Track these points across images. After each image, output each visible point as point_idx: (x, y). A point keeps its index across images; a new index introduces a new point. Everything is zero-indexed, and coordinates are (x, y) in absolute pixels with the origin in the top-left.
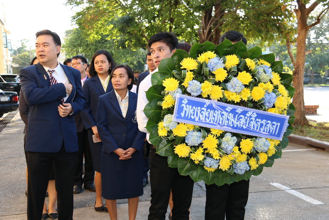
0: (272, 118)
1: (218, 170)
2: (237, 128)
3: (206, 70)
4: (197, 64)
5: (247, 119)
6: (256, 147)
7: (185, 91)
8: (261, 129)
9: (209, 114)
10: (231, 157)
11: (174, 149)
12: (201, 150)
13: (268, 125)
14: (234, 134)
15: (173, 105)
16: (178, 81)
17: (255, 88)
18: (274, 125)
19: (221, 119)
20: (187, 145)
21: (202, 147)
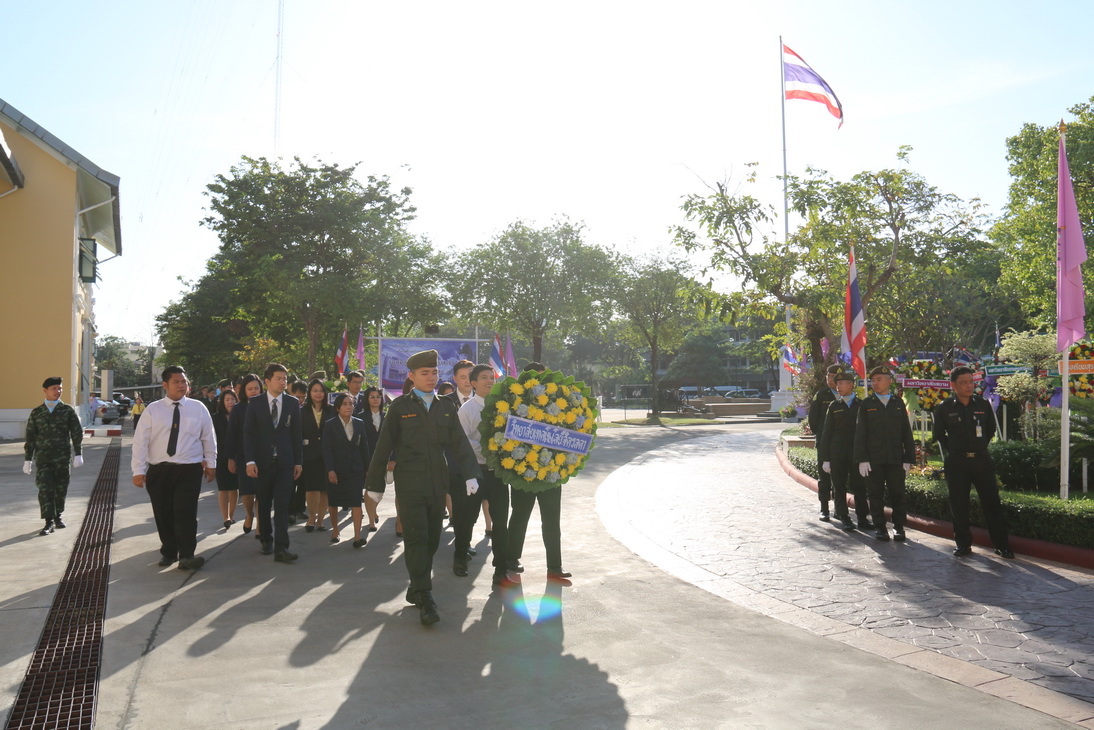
0: (581, 437)
1: (536, 480)
3: (532, 396)
4: (524, 389)
5: (561, 437)
7: (514, 413)
8: (572, 445)
9: (532, 432)
10: (547, 469)
11: (502, 462)
12: (524, 463)
13: (577, 442)
14: (549, 450)
15: (504, 424)
16: (508, 403)
17: (569, 412)
18: (582, 442)
19: (541, 437)
20: (513, 458)
21: (525, 460)
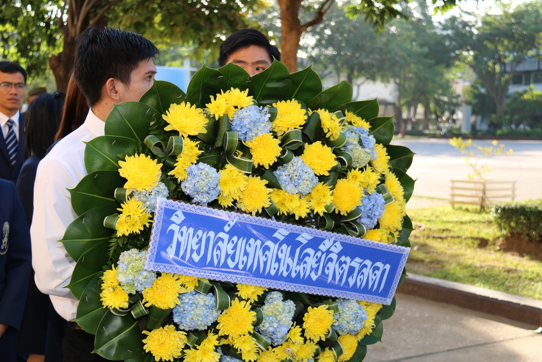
0: (374, 254)
2: (298, 280)
3: (232, 137)
4: (207, 121)
5: (321, 257)
6: (336, 324)
8: (350, 279)
9: (235, 248)
10: (282, 352)
11: (144, 341)
12: (211, 340)
13: (364, 270)
14: (288, 296)
15: (145, 226)
16: (158, 163)
17: (341, 183)
18: (377, 268)
19: (262, 259)
20: (177, 328)
21: (216, 332)
